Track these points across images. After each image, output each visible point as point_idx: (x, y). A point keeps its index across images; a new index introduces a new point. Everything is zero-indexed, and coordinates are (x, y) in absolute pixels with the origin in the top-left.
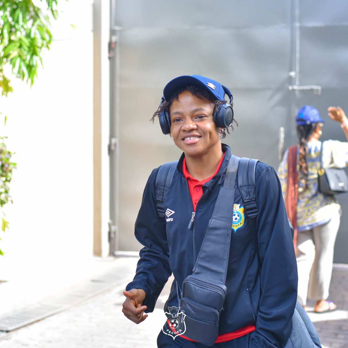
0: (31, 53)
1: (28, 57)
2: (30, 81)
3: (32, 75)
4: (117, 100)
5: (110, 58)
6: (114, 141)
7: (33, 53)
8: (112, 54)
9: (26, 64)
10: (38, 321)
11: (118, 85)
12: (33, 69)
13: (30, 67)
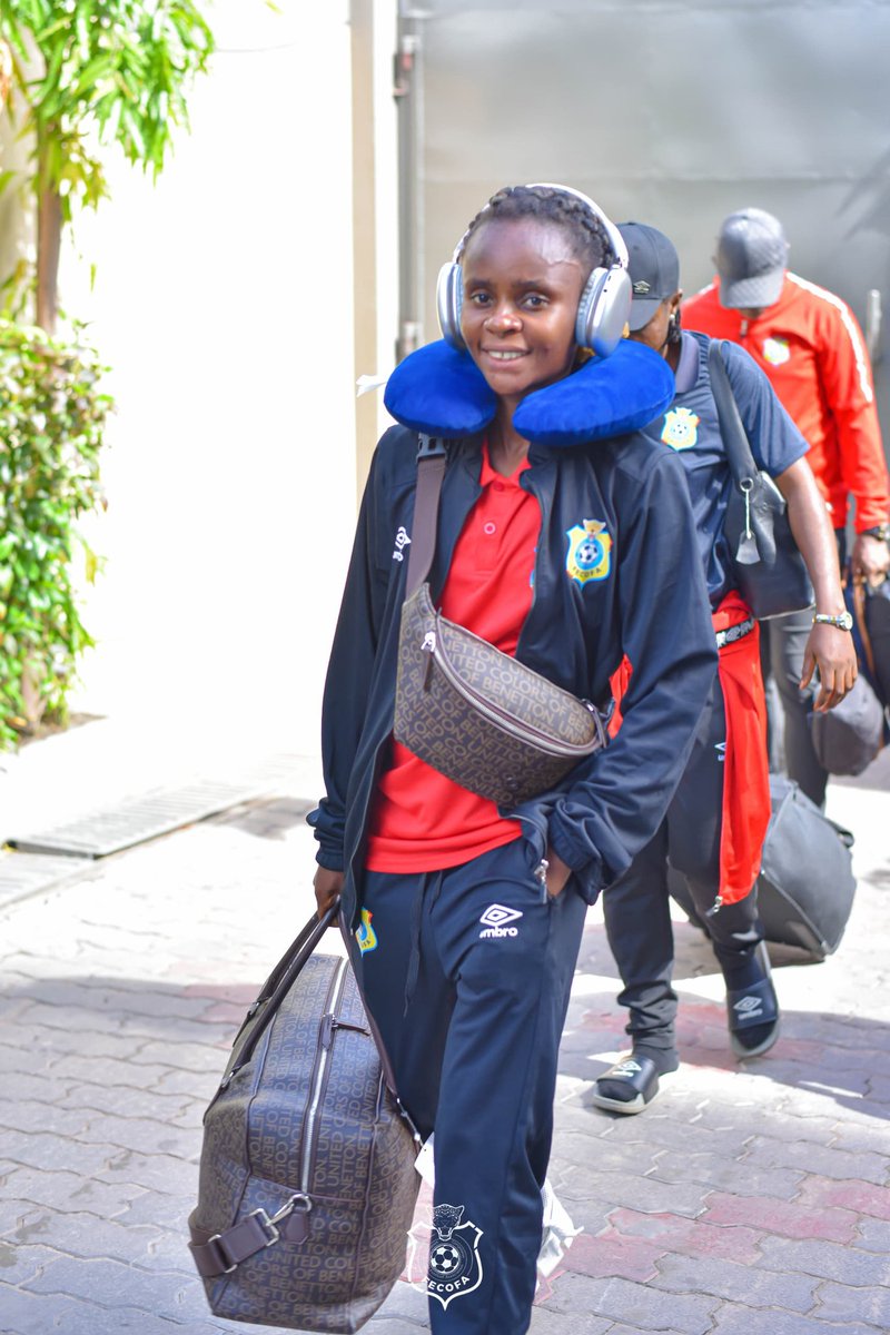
0: (153, 83)
1: (145, 96)
2: (151, 165)
3: (155, 149)
4: (420, 218)
5: (397, 98)
6: (410, 329)
7: (160, 86)
8: (403, 91)
9: (140, 115)
10: (184, 827)
11: (421, 173)
12: (160, 131)
13: (150, 126)
